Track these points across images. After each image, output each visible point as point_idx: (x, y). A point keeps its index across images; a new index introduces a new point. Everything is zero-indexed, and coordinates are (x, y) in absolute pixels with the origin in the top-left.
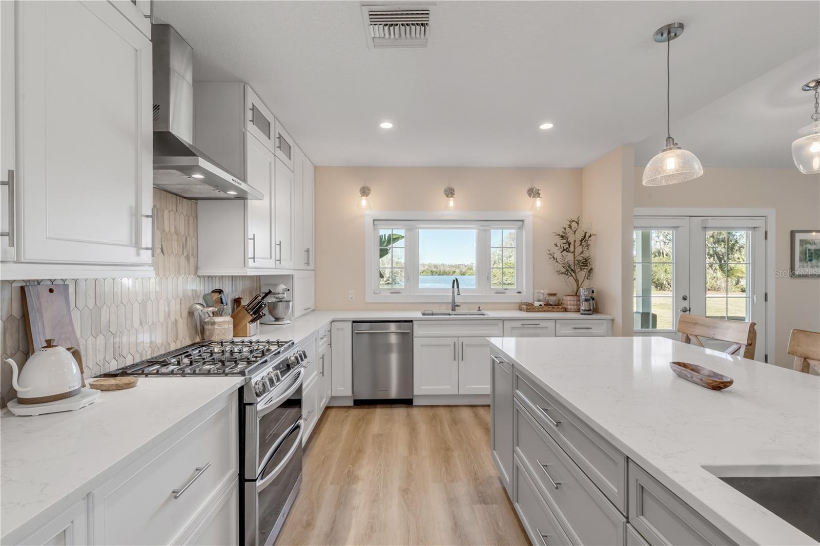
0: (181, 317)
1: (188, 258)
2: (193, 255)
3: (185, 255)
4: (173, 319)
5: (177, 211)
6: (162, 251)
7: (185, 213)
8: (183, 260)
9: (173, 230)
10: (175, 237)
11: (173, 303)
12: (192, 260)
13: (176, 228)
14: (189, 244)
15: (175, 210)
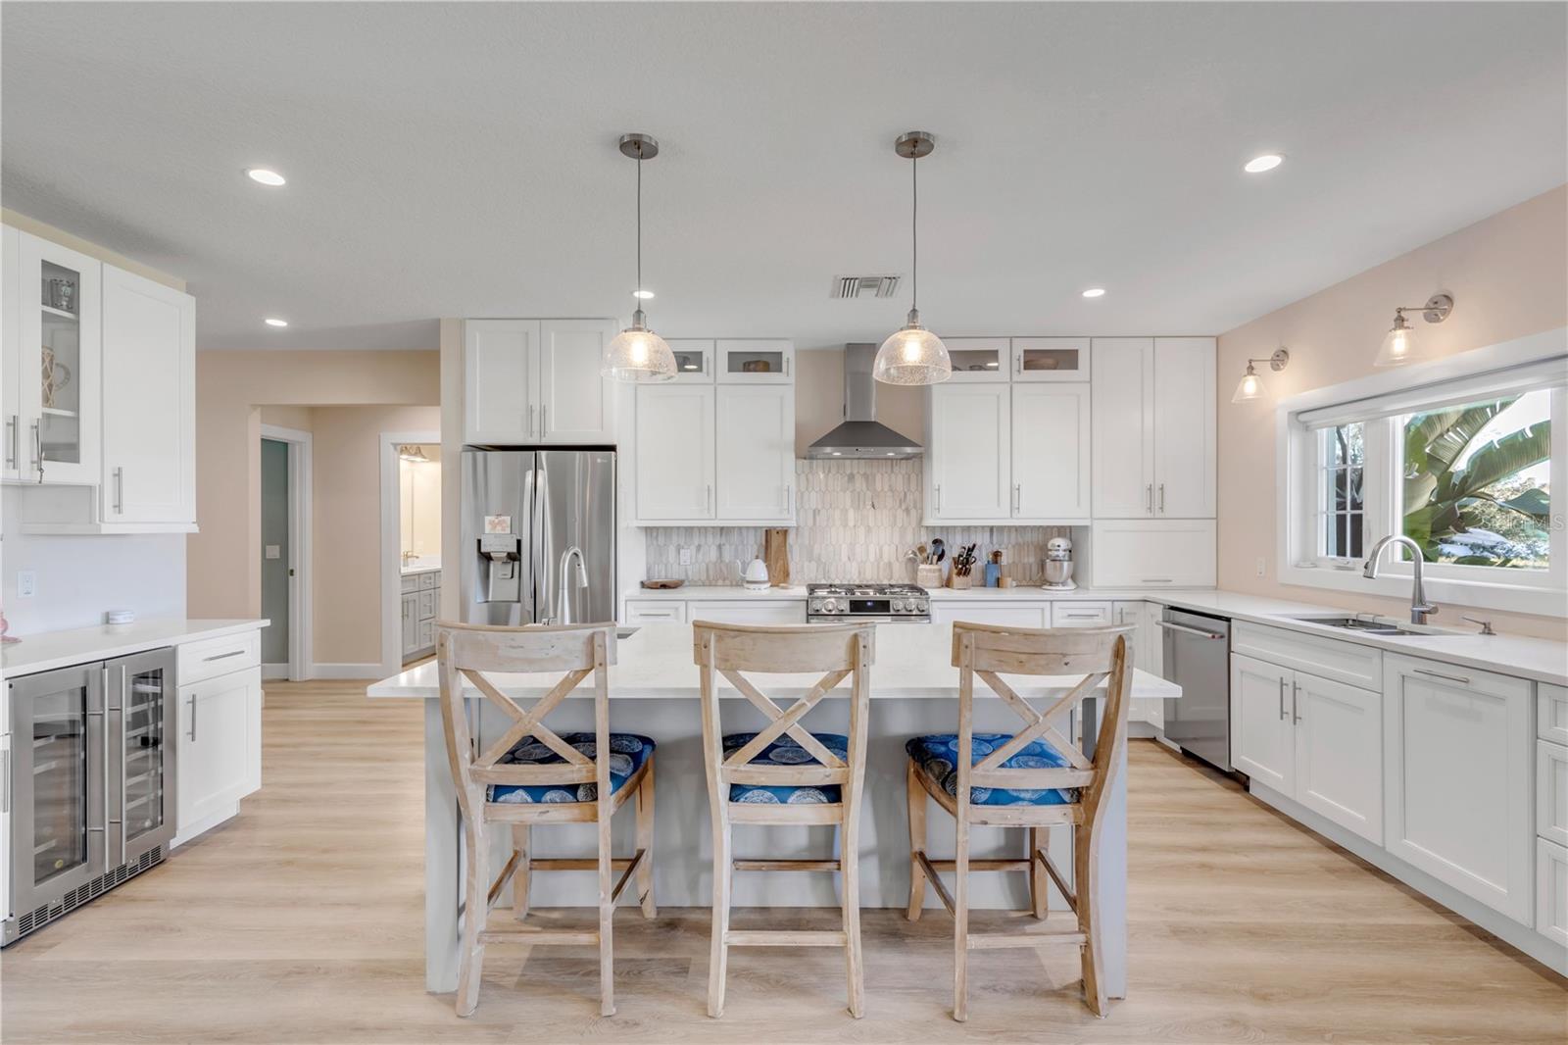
0: (897, 560)
1: (907, 511)
2: (915, 507)
3: (903, 507)
4: (886, 561)
5: (892, 471)
6: (873, 506)
7: (904, 472)
8: (900, 513)
9: (886, 489)
10: (889, 494)
11: (886, 549)
12: (913, 512)
13: (890, 486)
14: (910, 497)
15: (889, 472)
